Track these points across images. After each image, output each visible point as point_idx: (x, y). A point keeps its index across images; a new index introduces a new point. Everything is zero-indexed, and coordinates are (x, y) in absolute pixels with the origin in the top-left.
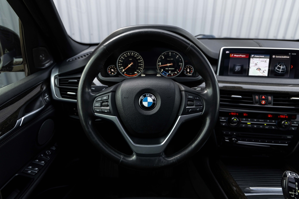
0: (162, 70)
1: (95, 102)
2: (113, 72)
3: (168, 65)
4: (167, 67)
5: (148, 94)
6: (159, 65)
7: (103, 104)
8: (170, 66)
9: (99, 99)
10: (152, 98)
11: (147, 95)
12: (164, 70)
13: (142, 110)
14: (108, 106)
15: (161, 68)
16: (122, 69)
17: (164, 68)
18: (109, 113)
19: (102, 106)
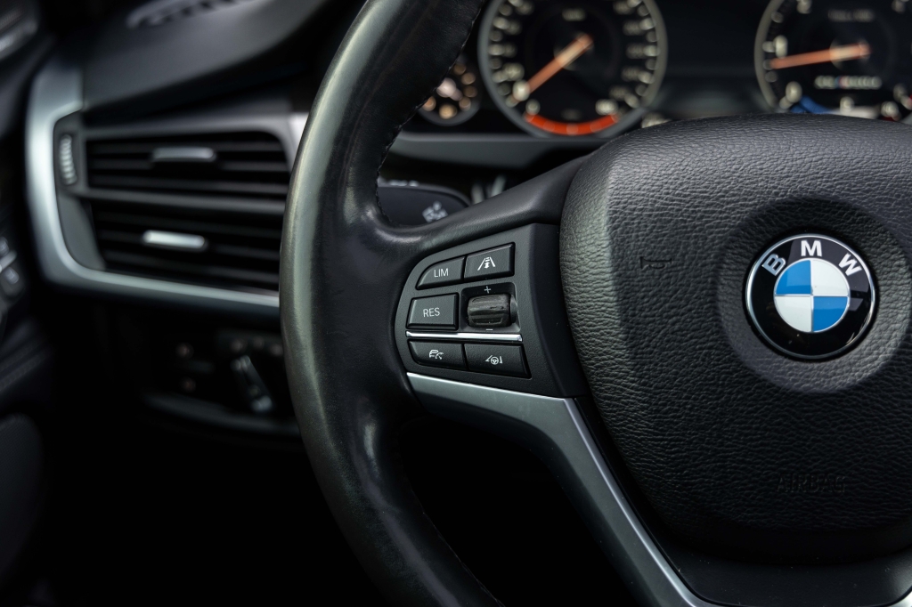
0: (793, 92)
1: (409, 290)
2: (447, 101)
3: (838, 54)
4: (828, 69)
5: (811, 242)
6: (773, 56)
7: (474, 306)
8: (850, 67)
9: (443, 273)
10: (844, 270)
11: (804, 244)
12: (809, 91)
13: (770, 352)
14: (507, 320)
15: (786, 76)
16: (510, 84)
17: (804, 76)
18: (515, 374)
19: (463, 319)
